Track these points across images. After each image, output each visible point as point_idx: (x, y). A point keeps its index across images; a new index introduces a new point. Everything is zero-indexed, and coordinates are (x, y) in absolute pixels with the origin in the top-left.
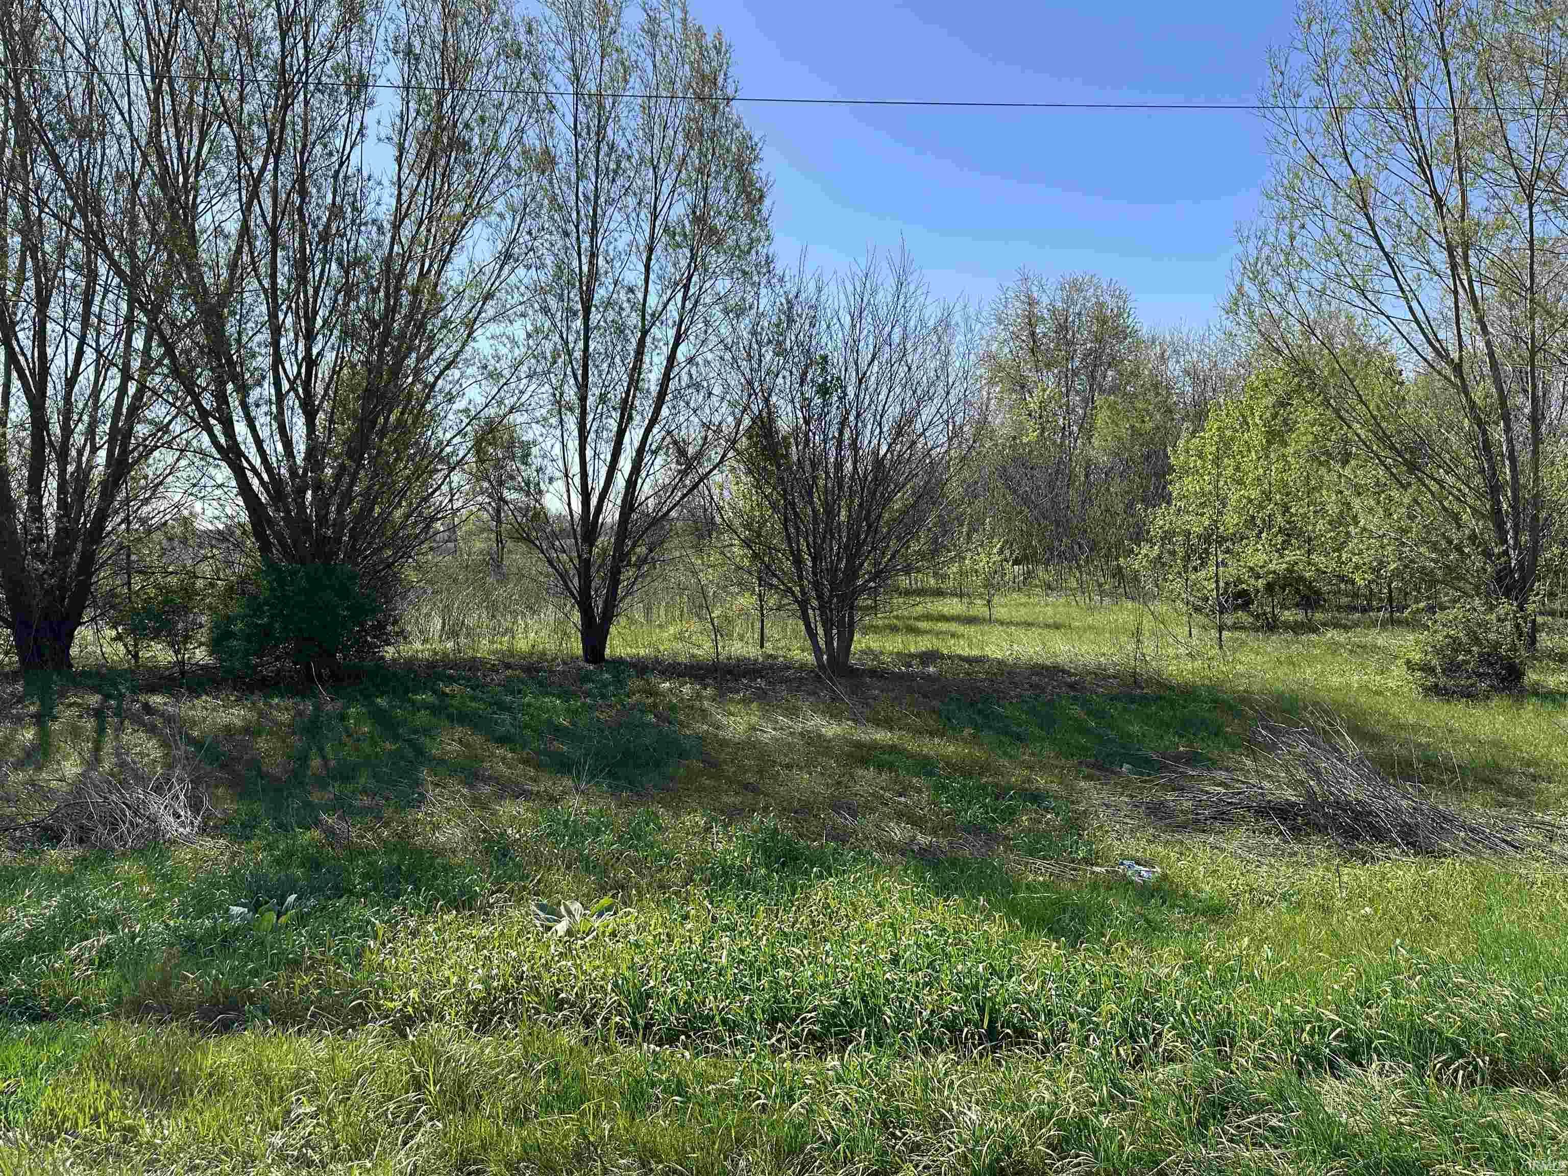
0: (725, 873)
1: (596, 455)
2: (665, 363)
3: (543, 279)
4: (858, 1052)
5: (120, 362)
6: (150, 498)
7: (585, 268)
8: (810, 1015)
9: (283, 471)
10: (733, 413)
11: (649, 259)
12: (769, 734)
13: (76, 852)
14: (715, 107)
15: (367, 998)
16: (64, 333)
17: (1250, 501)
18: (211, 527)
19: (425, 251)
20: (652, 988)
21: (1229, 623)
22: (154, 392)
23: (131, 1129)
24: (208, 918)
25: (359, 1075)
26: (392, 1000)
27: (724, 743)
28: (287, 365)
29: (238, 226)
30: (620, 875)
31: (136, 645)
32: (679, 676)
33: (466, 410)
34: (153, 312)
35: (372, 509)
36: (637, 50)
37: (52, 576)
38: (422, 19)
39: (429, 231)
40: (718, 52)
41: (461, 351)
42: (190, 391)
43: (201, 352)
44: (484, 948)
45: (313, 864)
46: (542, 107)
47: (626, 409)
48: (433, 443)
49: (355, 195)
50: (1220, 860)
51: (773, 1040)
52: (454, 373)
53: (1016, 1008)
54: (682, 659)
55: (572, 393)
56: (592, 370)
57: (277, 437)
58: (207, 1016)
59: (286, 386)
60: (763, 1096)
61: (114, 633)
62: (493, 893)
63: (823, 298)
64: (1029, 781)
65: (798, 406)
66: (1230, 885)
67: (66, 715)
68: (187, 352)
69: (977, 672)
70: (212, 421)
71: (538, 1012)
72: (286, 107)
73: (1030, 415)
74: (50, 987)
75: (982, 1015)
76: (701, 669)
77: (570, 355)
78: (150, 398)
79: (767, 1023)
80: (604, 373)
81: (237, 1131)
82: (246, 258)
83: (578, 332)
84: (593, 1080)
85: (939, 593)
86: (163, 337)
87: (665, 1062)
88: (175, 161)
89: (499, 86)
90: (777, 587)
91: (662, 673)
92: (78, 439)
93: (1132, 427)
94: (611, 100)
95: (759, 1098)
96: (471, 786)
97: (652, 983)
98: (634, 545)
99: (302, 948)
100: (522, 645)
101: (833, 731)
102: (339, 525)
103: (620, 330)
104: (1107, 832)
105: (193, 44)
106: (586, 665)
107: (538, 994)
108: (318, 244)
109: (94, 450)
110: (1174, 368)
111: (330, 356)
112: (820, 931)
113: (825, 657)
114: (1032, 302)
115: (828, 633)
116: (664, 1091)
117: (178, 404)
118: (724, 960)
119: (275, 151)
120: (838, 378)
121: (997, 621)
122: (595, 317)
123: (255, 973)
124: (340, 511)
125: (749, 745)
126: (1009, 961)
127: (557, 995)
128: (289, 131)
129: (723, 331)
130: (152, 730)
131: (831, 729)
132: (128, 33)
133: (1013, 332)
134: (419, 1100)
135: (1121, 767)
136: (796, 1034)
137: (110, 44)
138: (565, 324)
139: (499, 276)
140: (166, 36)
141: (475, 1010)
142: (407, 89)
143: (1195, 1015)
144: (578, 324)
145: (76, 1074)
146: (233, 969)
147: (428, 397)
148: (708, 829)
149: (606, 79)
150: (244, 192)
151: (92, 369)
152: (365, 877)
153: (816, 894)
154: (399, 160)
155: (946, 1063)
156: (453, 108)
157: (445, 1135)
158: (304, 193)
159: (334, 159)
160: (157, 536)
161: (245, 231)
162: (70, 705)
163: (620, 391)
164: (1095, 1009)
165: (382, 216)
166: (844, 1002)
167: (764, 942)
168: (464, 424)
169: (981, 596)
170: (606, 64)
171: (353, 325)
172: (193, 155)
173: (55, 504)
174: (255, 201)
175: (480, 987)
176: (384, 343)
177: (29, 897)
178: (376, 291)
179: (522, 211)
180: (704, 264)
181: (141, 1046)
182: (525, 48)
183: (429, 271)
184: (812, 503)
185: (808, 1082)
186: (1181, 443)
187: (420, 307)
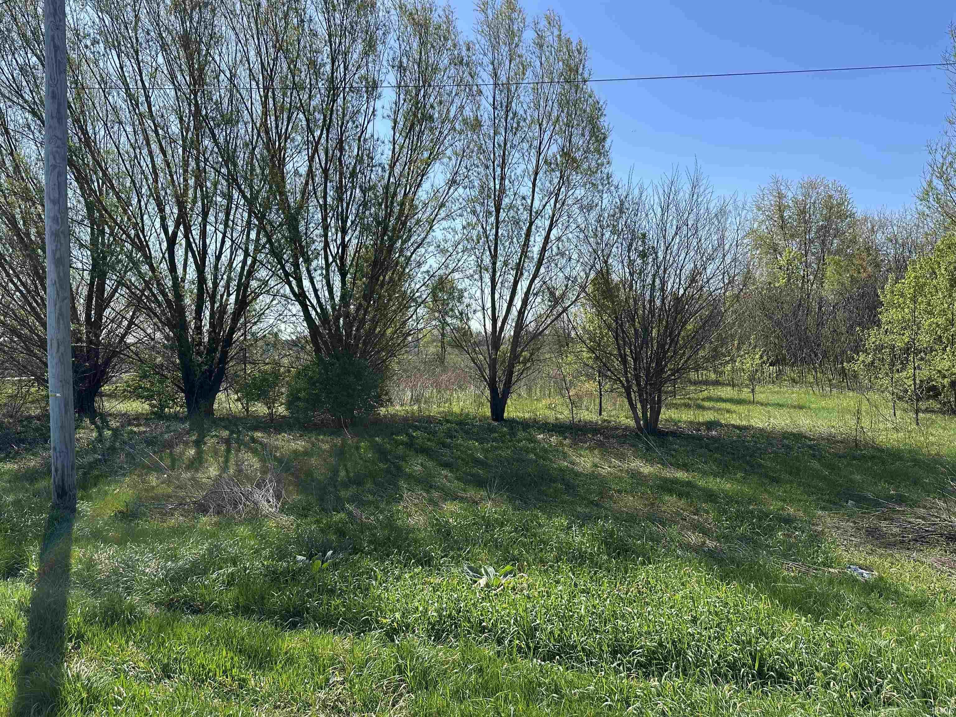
0: (581, 556)
1: (501, 297)
2: (543, 241)
3: (473, 194)
4: (670, 677)
5: (243, 247)
6: (257, 321)
7: (497, 187)
8: (638, 651)
9: (328, 307)
10: (584, 270)
11: (535, 179)
12: (605, 470)
13: (215, 519)
14: (577, 87)
15: (371, 615)
16: (215, 231)
17: (938, 326)
18: (289, 339)
19: (407, 181)
20: (538, 624)
21: (923, 408)
22: (261, 262)
23: (244, 680)
24: (285, 561)
25: (367, 661)
26: (385, 618)
27: (577, 474)
28: (332, 247)
29: (306, 169)
30: (516, 552)
31: (247, 404)
32: (548, 431)
33: (428, 272)
34: (261, 217)
35: (375, 330)
36: (531, 56)
37: (206, 365)
38: (408, 47)
39: (409, 169)
40: (580, 53)
41: (426, 237)
42: (280, 262)
43: (286, 240)
44: (438, 590)
45: (341, 533)
46: (475, 93)
47: (519, 269)
48: (409, 291)
49: (369, 150)
50: (921, 569)
51: (615, 664)
52: (422, 250)
53: (778, 659)
54: (552, 420)
55: (488, 260)
56: (500, 247)
57: (325, 288)
58: (284, 618)
59: (331, 259)
60: (609, 700)
61: (236, 397)
62: (442, 557)
63: (643, 198)
64: (783, 509)
65: (626, 264)
66: (929, 587)
67: (210, 442)
68: (278, 241)
69: (745, 436)
70: (291, 279)
71: (469, 633)
72: (334, 101)
73: (780, 268)
74: (202, 595)
75: (754, 660)
76: (562, 427)
77: (487, 238)
78: (258, 267)
79: (611, 653)
80: (507, 248)
81: (300, 688)
82: (310, 187)
83: (492, 224)
84: (503, 679)
85: (717, 383)
86: (266, 231)
87: (547, 672)
88: (274, 135)
89: (451, 81)
90: (610, 378)
91: (539, 428)
92: (221, 289)
93: (852, 276)
94: (515, 86)
95: (607, 701)
96: (428, 492)
97: (538, 622)
98: (522, 351)
99: (336, 583)
100: (456, 409)
101: (648, 470)
102: (357, 338)
103: (517, 223)
104: (838, 545)
105: (285, 70)
106: (493, 422)
107: (469, 622)
108: (349, 178)
109: (229, 295)
110: (880, 237)
111: (354, 242)
112: (644, 598)
113: (642, 422)
114: (781, 196)
115: (644, 407)
116: (546, 690)
117: (274, 269)
118: (583, 612)
119: (327, 127)
120: (653, 247)
121: (758, 403)
122: (502, 215)
123: (309, 595)
124: (357, 330)
125: (593, 476)
126: (772, 627)
127: (481, 623)
128: (335, 115)
129: (579, 220)
130: (254, 452)
131: (646, 469)
132: (252, 65)
133: (768, 216)
134: (401, 680)
135: (847, 502)
136: (629, 662)
137: (242, 73)
138: (484, 220)
139: (448, 193)
140: (271, 66)
141: (433, 628)
142: (399, 88)
143: (907, 675)
144: (492, 219)
145: (216, 646)
146: (298, 592)
147: (407, 264)
148: (569, 528)
149: (512, 74)
150: (310, 150)
151: (229, 250)
152: (370, 542)
153: (641, 574)
154: (394, 128)
155: (730, 691)
156: (424, 96)
157: (416, 703)
158: (342, 149)
159: (358, 130)
160: (260, 343)
161: (310, 173)
162: (212, 437)
163: (515, 259)
164: (833, 665)
165: (384, 161)
166: (660, 644)
167: (608, 602)
168: (426, 280)
169: (747, 386)
170: (512, 65)
171: (368, 224)
172: (283, 131)
173: (208, 325)
174: (316, 155)
175: (435, 614)
176: (384, 233)
177: (192, 543)
178: (380, 205)
179: (462, 155)
180: (568, 181)
181: (249, 633)
182: (465, 59)
183: (409, 191)
184: (634, 325)
185: (638, 694)
186: (887, 287)
187: (404, 214)
